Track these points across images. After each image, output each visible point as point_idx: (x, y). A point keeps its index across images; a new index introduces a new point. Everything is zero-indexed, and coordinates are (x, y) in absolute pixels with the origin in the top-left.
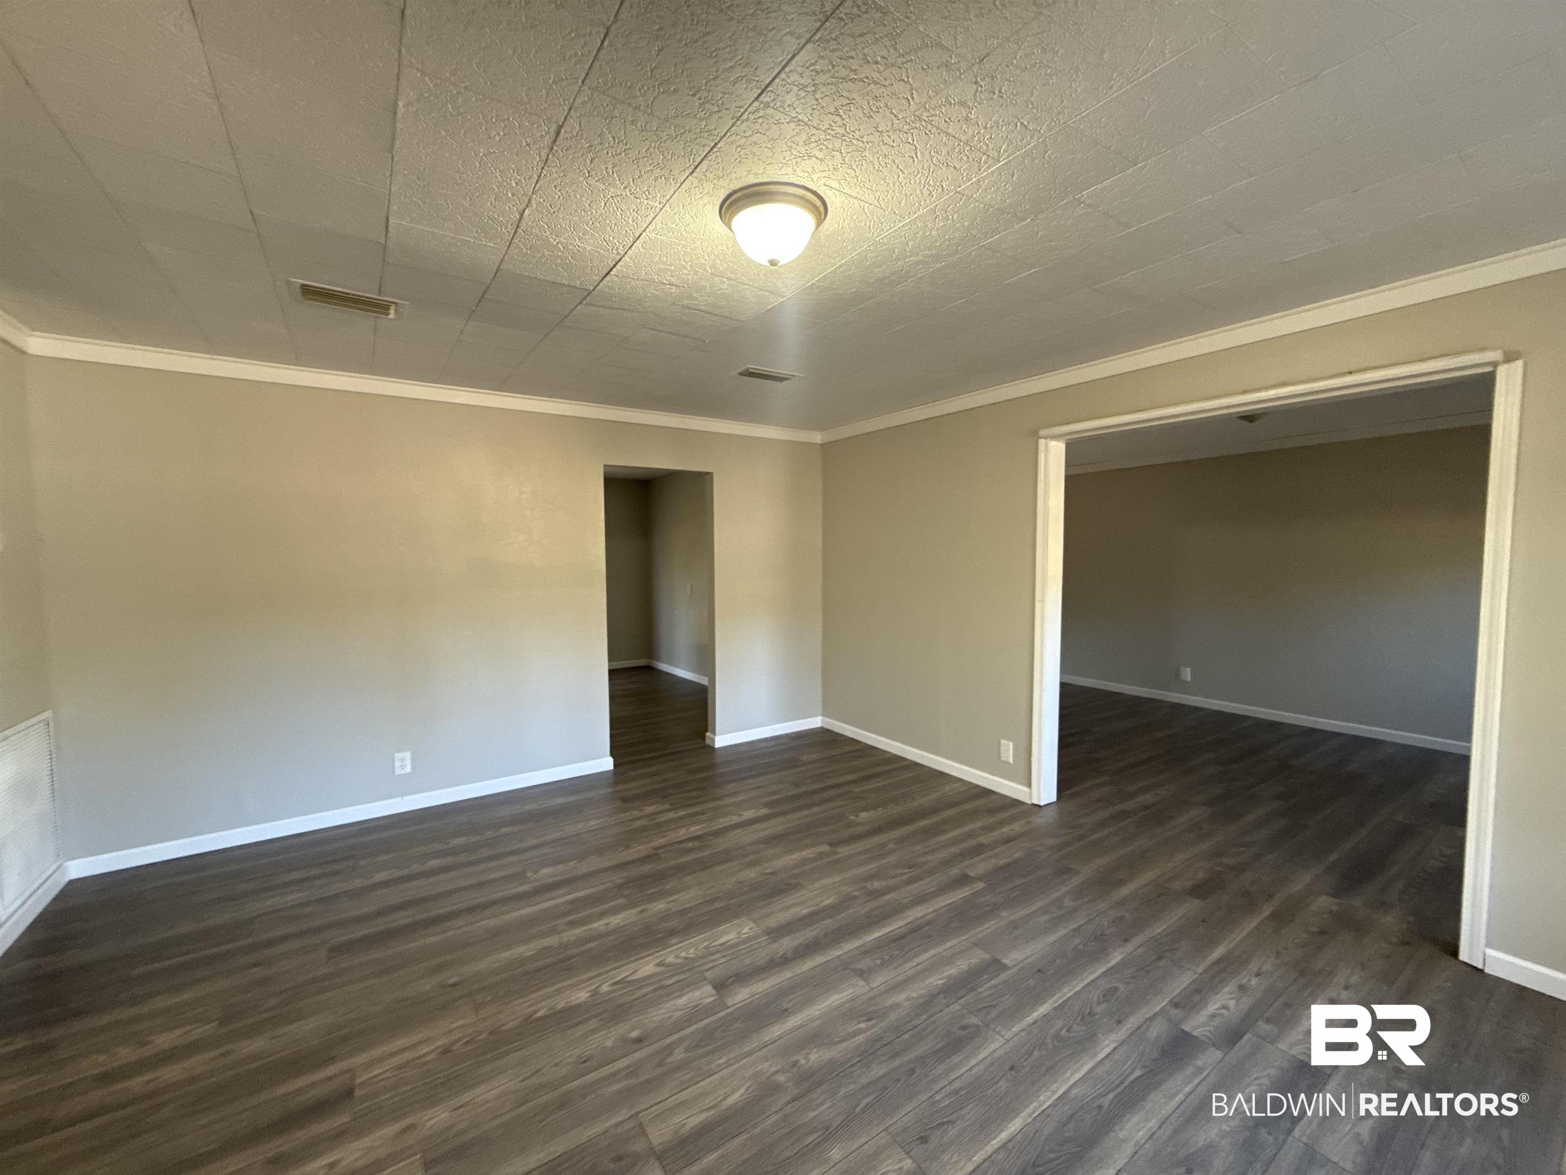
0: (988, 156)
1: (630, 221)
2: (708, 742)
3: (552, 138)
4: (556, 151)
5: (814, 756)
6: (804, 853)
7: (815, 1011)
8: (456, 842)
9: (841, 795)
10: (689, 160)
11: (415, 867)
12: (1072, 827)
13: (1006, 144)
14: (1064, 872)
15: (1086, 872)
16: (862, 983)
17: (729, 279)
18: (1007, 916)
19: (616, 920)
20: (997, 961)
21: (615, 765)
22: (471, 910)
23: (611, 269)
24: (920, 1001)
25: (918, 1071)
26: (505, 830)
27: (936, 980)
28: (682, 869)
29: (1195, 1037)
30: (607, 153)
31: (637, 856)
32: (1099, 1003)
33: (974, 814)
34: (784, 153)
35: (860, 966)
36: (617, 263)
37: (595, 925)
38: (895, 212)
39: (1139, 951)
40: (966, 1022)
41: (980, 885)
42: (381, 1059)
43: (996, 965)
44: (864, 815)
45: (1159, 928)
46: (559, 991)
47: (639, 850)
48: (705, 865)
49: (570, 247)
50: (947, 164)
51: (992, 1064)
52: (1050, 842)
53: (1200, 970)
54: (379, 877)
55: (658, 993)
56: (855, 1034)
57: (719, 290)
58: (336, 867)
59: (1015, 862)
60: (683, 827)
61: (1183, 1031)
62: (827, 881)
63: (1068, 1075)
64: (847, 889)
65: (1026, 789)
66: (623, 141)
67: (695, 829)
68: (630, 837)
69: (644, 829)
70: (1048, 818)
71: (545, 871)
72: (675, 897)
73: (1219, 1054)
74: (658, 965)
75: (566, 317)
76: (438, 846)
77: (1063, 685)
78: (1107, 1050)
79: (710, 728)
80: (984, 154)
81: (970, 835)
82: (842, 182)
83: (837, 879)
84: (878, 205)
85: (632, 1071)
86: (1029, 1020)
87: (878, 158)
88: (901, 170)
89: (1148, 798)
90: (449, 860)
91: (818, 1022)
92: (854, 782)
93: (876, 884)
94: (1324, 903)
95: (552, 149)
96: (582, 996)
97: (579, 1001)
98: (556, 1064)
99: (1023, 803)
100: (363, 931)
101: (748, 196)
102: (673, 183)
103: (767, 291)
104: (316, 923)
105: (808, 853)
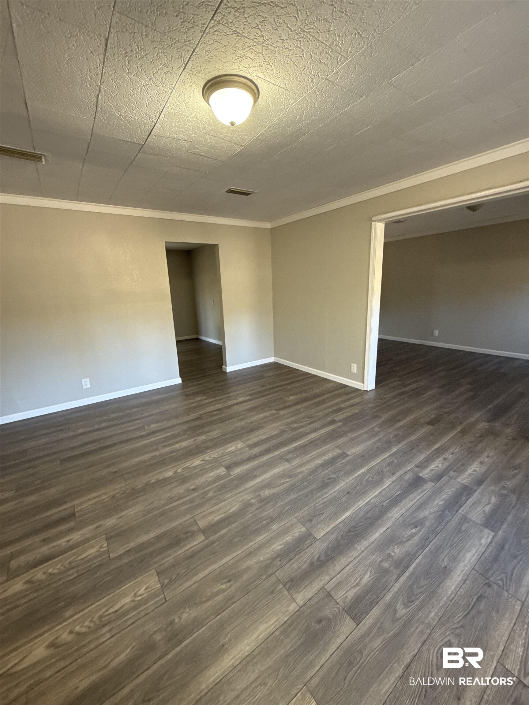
0: (342, 55)
1: (156, 101)
2: (223, 370)
3: (104, 47)
4: (108, 56)
5: (270, 374)
6: (265, 414)
7: (268, 475)
8: (112, 416)
9: (281, 390)
10: (181, 61)
11: (96, 427)
12: (381, 399)
13: (351, 47)
14: (376, 417)
15: (384, 417)
16: (287, 464)
17: (213, 136)
18: (351, 435)
19: (184, 444)
20: (344, 453)
21: (182, 381)
22: (121, 443)
23: (151, 131)
24: (312, 470)
25: (309, 496)
26: (134, 410)
27: (319, 462)
28: (211, 423)
29: (424, 478)
30: (136, 57)
31: (193, 418)
32: (386, 467)
33: (339, 395)
34: (232, 55)
35: (288, 457)
36: (153, 128)
37: (174, 446)
38: (295, 93)
39: (404, 447)
40: (330, 477)
41: (340, 424)
42: (85, 502)
43: (344, 455)
44: (291, 398)
45: (413, 438)
46: (160, 473)
47: (193, 416)
48: (222, 421)
49: (127, 118)
50: (320, 61)
51: (340, 492)
52: (371, 405)
53: (428, 453)
54: (81, 431)
55: (202, 472)
56: (284, 483)
57: (209, 143)
58: (62, 428)
59: (356, 414)
60: (212, 405)
61: (419, 476)
62: (274, 425)
63: (371, 494)
64: (283, 428)
65: (362, 384)
66: (143, 49)
67: (218, 406)
68: (189, 411)
69: (195, 407)
70: (372, 395)
71: (152, 426)
72: (209, 434)
73: (433, 484)
74: (202, 461)
75: (133, 161)
76: (105, 418)
77: (379, 340)
78: (388, 485)
79: (224, 363)
80: (340, 54)
81: (337, 404)
82: (265, 73)
83: (279, 424)
84: (286, 88)
85: (191, 501)
86: (356, 475)
87: (283, 58)
88: (296, 66)
89: (414, 386)
90: (111, 423)
91: (269, 479)
92: (288, 384)
93: (295, 425)
94: (484, 425)
95: (105, 55)
96: (170, 474)
97: (169, 476)
98: (160, 500)
99: (361, 390)
100: (76, 452)
101: (216, 83)
102: (175, 76)
103: (233, 143)
104: (54, 451)
105: (267, 414)
